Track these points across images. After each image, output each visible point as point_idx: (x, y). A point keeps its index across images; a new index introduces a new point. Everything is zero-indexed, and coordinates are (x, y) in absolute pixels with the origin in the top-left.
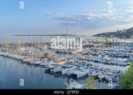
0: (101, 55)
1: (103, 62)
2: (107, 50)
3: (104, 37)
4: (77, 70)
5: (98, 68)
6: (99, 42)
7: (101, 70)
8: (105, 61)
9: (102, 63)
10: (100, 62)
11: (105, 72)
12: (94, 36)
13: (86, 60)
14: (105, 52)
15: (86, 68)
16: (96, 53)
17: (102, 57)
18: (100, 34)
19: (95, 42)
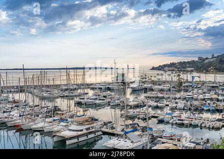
0: (169, 108)
1: (175, 122)
2: (180, 98)
3: (173, 70)
4: (122, 140)
5: (164, 135)
6: (164, 82)
7: (171, 139)
8: (179, 120)
9: (172, 124)
10: (168, 123)
11: (179, 142)
12: (153, 69)
13: (139, 119)
14: (177, 100)
15: (140, 136)
16: (159, 105)
17: (170, 112)
18: (165, 66)
19: (156, 81)
